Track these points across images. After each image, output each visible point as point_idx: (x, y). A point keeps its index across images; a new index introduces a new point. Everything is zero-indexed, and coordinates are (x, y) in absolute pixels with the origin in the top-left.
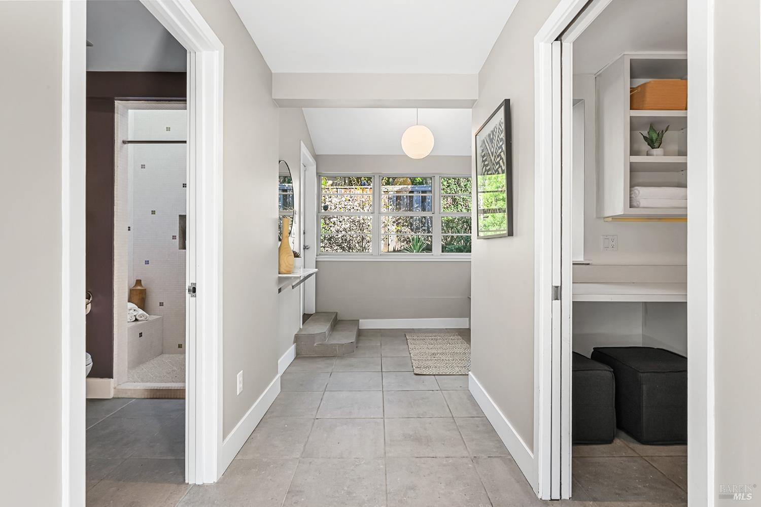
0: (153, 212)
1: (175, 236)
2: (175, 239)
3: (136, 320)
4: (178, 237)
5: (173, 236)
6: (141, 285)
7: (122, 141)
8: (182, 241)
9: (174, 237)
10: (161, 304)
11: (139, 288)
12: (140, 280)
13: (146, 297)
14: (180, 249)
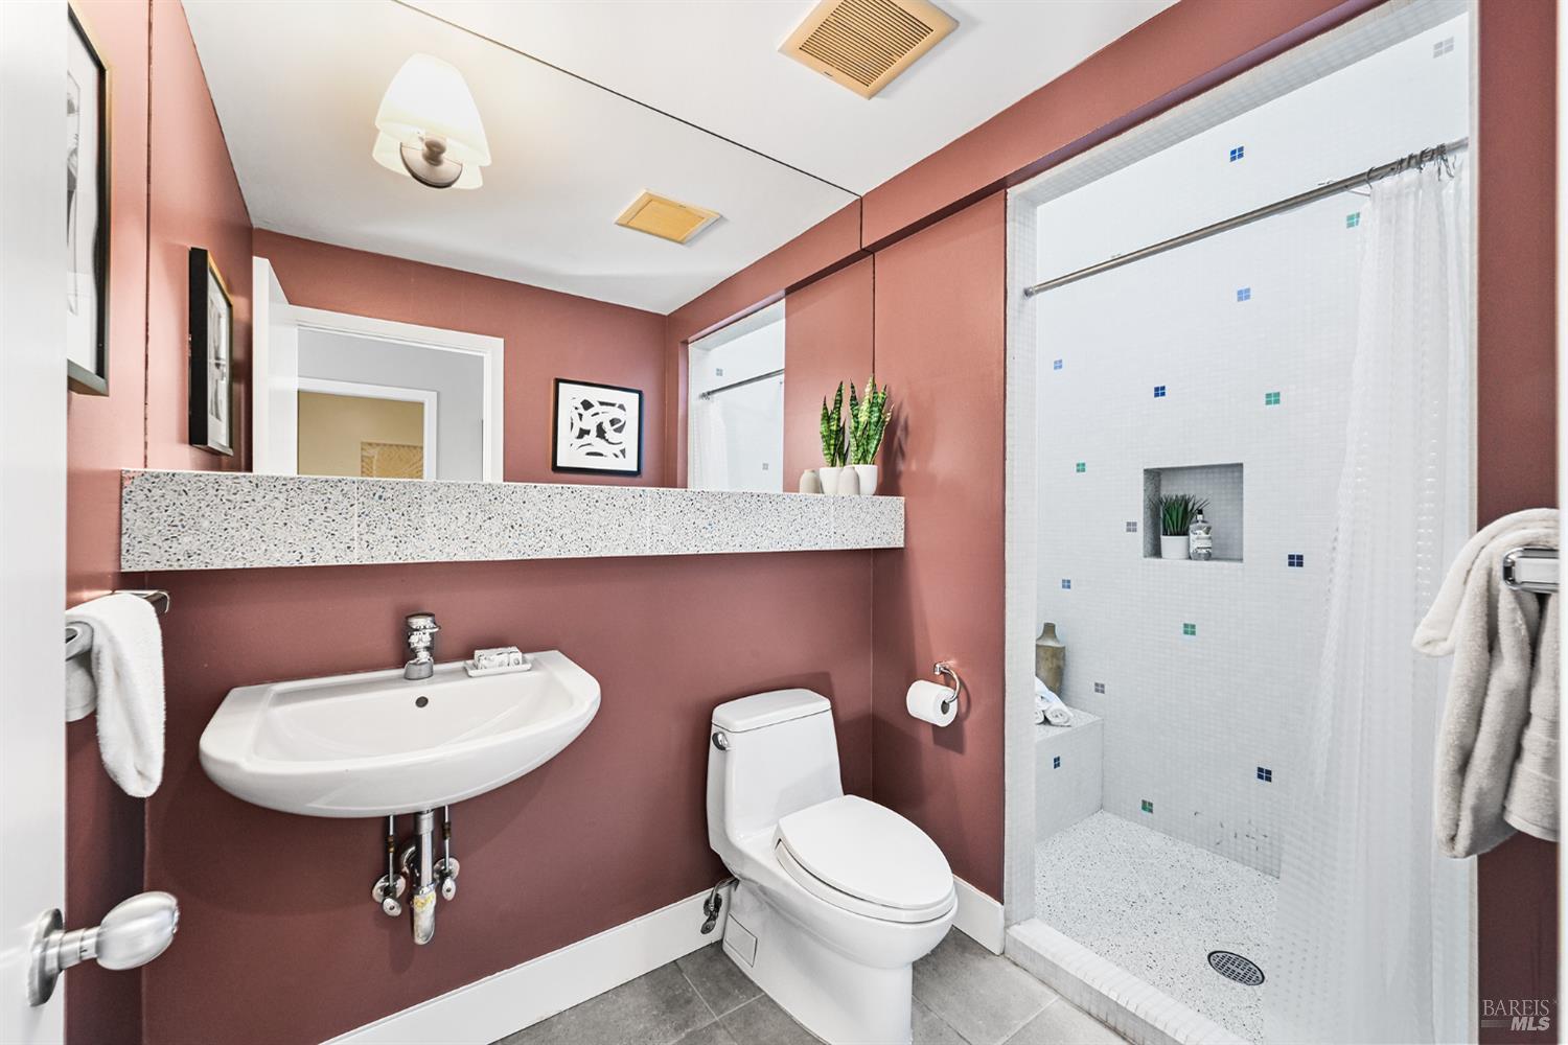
0: (1081, 468)
1: (1135, 524)
2: (1135, 530)
3: (1046, 721)
4: (1140, 527)
5: (1129, 524)
6: (1054, 637)
7: (1022, 291)
8: (1150, 535)
9: (1131, 527)
10: (1100, 688)
11: (1050, 643)
12: (1054, 626)
13: (1065, 664)
14: (1145, 557)
